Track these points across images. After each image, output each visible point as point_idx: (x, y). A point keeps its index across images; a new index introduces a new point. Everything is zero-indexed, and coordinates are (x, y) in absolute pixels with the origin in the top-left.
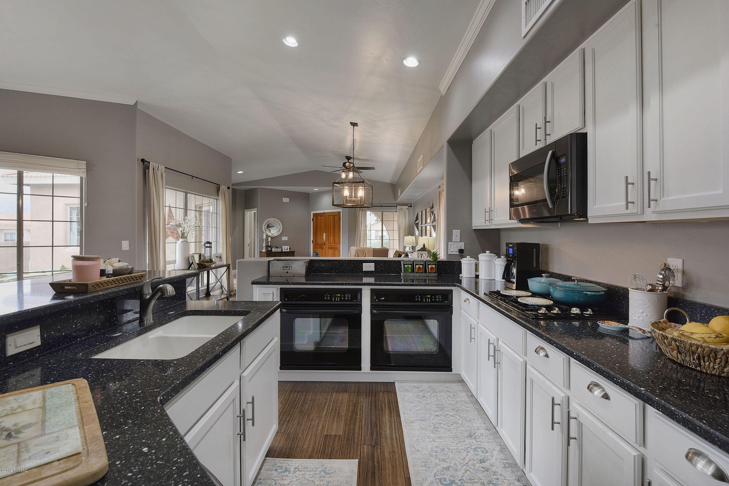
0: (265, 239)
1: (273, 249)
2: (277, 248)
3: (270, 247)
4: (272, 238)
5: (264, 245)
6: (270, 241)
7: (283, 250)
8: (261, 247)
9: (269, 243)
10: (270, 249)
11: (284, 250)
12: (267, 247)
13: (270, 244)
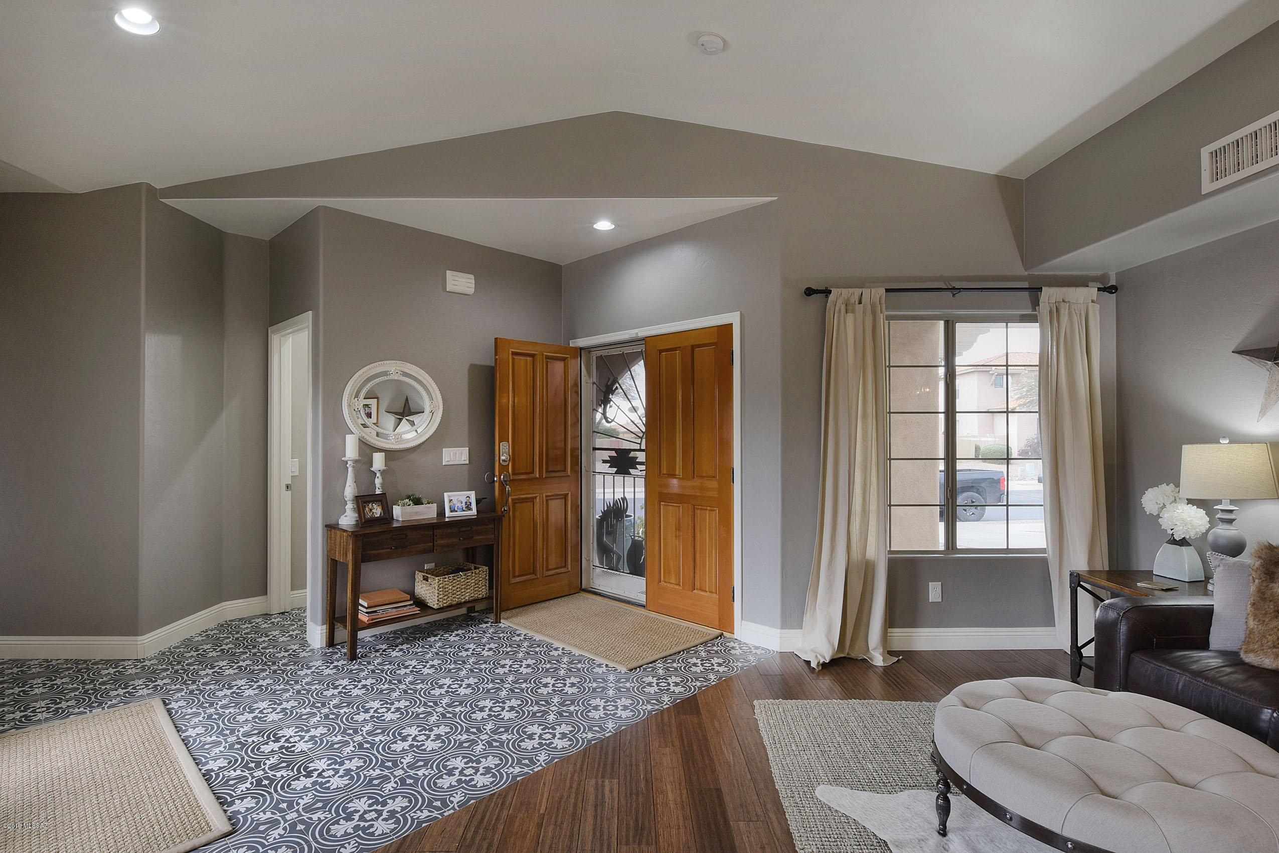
0: (356, 461)
1: (397, 511)
2: (418, 502)
3: (383, 500)
4: (391, 455)
5: (350, 491)
6: (383, 473)
7: (448, 513)
8: (332, 501)
9: (378, 481)
10: (377, 511)
11: (452, 510)
12: (362, 501)
13: (383, 485)
